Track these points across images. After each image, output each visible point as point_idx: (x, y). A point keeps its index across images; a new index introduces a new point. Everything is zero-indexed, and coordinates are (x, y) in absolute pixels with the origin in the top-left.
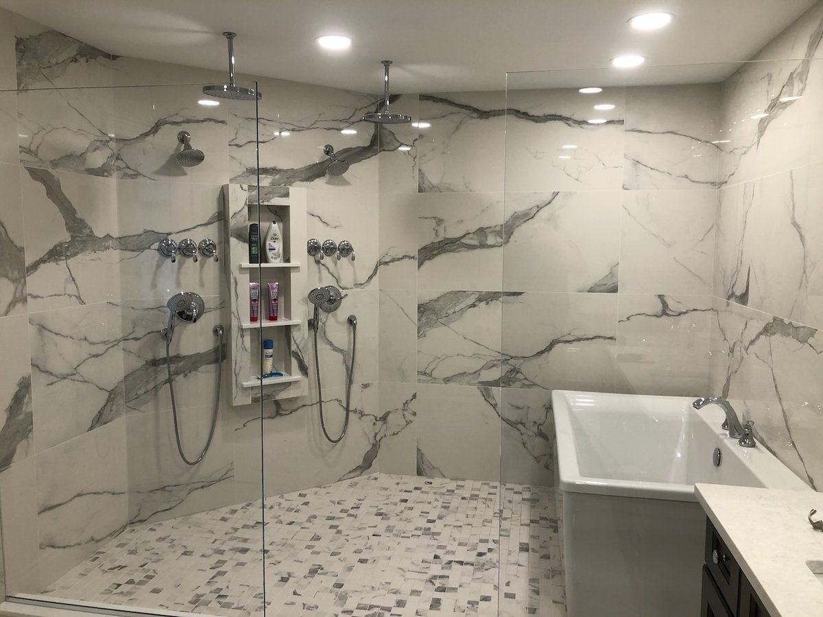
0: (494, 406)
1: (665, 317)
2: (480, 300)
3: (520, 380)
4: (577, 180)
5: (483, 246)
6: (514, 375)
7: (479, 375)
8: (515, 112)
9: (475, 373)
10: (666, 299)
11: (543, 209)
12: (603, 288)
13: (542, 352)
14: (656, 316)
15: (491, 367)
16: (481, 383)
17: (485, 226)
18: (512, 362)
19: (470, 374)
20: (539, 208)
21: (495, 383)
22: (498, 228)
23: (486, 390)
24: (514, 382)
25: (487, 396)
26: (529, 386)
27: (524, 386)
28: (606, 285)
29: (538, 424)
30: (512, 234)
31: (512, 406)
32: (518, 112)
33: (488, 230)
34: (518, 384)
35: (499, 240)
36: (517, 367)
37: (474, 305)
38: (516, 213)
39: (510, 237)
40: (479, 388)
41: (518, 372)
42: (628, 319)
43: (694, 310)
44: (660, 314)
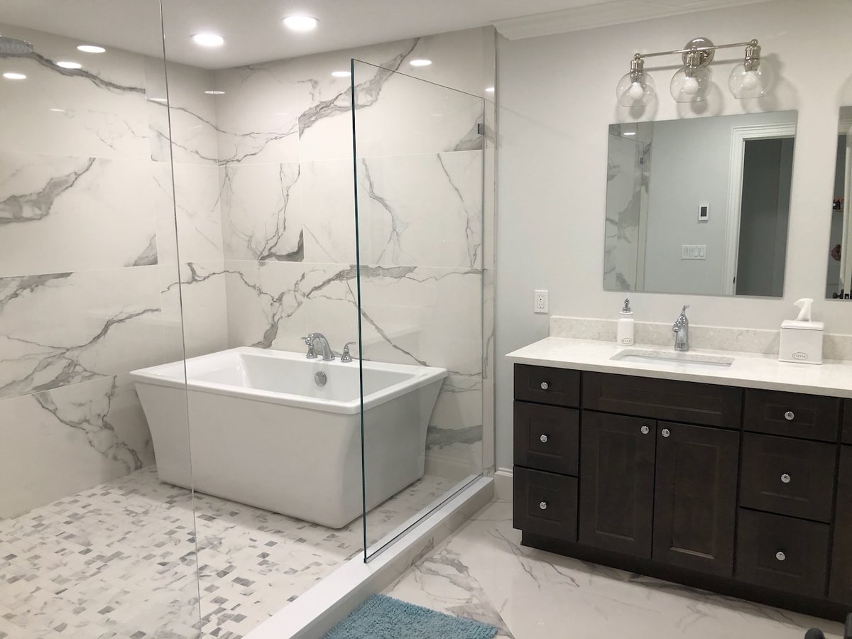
0: (54, 412)
1: (194, 282)
2: (23, 288)
3: (78, 373)
4: (111, 146)
5: (18, 219)
6: (72, 369)
7: (33, 379)
8: (38, 58)
9: (26, 378)
10: (194, 266)
11: (81, 176)
12: (146, 260)
13: (98, 337)
14: (188, 283)
15: (45, 367)
16: (37, 388)
17: (18, 193)
18: (67, 354)
19: (22, 381)
20: (78, 175)
21: (54, 384)
22: (34, 197)
23: (43, 395)
24: (73, 377)
25: (44, 402)
26: (89, 377)
27: (84, 378)
28: (148, 257)
29: (102, 415)
30: (51, 204)
31: (75, 404)
32: (41, 57)
33: (21, 199)
34: (78, 378)
35: (38, 212)
36: (75, 359)
37: (15, 295)
38: (52, 179)
39: (49, 208)
40: (33, 395)
41: (76, 365)
42: (168, 288)
43: (214, 274)
44: (191, 280)
